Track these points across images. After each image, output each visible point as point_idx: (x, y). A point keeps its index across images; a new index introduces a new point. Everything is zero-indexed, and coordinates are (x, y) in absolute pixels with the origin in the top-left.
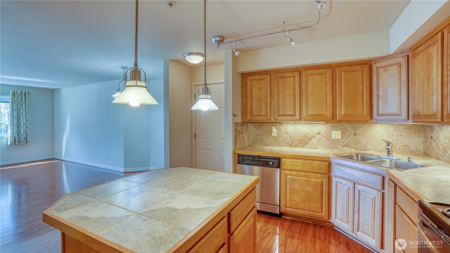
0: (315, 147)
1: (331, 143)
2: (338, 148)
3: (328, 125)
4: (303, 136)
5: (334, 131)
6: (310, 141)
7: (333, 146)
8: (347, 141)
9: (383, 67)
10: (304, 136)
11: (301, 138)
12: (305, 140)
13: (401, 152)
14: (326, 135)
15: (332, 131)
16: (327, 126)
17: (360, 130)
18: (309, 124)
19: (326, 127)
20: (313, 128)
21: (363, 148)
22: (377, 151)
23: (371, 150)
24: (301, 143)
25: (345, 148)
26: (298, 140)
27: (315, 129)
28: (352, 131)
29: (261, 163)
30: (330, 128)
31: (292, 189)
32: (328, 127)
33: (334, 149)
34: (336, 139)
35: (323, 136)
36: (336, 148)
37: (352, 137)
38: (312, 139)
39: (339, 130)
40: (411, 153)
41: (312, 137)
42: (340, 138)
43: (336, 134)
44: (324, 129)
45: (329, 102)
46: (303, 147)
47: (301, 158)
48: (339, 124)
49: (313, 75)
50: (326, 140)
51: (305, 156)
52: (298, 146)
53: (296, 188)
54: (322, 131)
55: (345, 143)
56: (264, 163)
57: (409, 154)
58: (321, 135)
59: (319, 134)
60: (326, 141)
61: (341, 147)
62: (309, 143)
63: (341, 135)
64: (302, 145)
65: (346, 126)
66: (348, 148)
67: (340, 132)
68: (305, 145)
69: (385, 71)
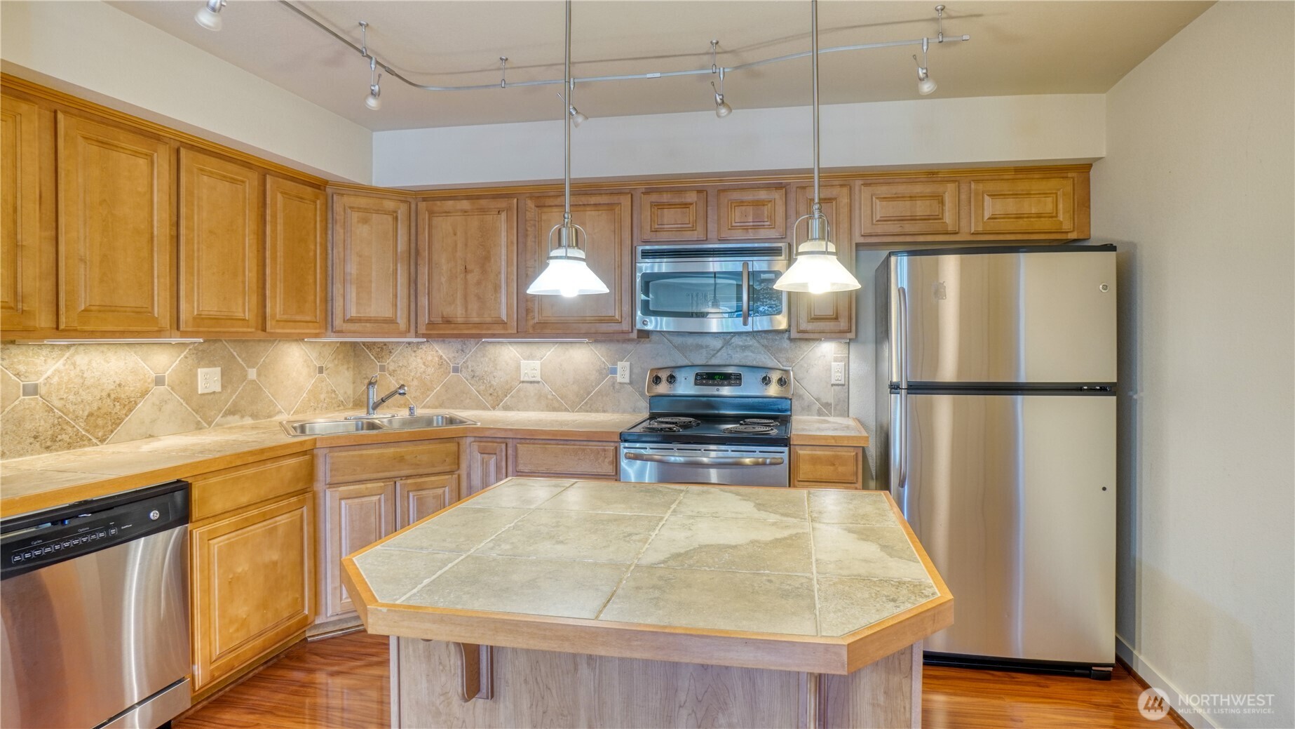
0: (149, 433)
1: (194, 410)
2: (214, 421)
3: (187, 350)
4: (104, 394)
5: (204, 367)
6: (131, 411)
7: (199, 419)
8: (234, 397)
9: (359, 209)
10: (109, 395)
11: (95, 406)
12: (113, 412)
13: (326, 408)
14: (181, 382)
15: (199, 370)
16: (185, 353)
17: (262, 360)
18: (126, 348)
19: (182, 356)
20: (139, 360)
21: (268, 411)
22: (292, 413)
23: (281, 412)
24: (96, 426)
25: (230, 418)
26: (86, 413)
27: (146, 367)
28: (244, 365)
29: (113, 531)
30: (193, 360)
31: (230, 582)
32: (186, 357)
33: (205, 428)
34: (208, 394)
35: (172, 389)
36: (210, 424)
37: (244, 384)
38: (136, 404)
39: (215, 366)
40: (339, 406)
41: (139, 395)
42: (218, 389)
43: (208, 379)
44: (175, 364)
45: (251, 275)
46: (102, 441)
47: (251, 459)
48: (216, 345)
49: (210, 175)
50: (182, 401)
51: (262, 451)
52: (86, 442)
53: (239, 570)
54: (170, 370)
55: (229, 404)
56: (123, 528)
57: (337, 409)
58: (166, 386)
59: (159, 381)
60: (182, 404)
61: (222, 417)
62: (127, 419)
63: (222, 379)
64: (100, 434)
65: (232, 350)
66: (237, 417)
67: (218, 369)
68: (112, 432)
69: (365, 221)
